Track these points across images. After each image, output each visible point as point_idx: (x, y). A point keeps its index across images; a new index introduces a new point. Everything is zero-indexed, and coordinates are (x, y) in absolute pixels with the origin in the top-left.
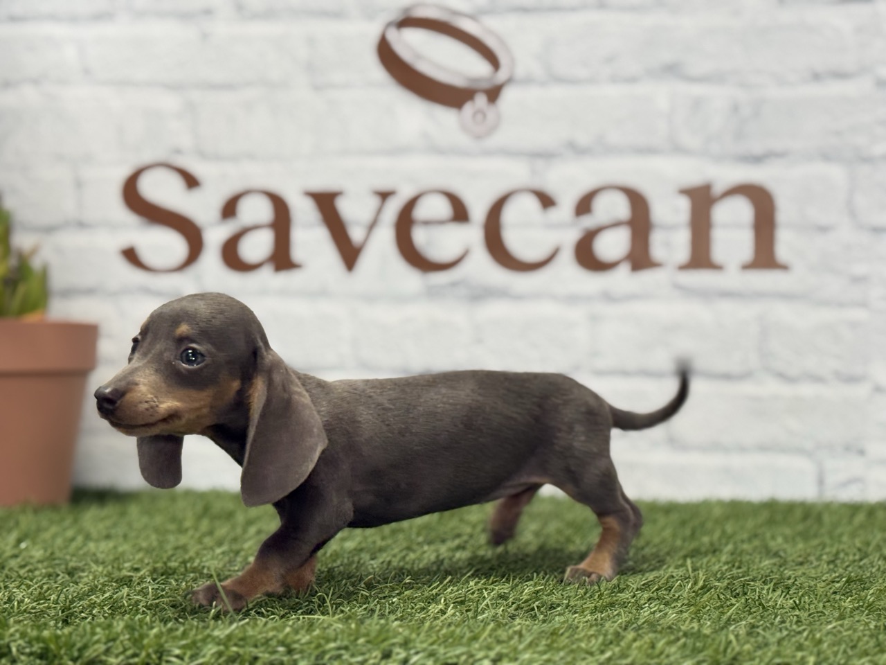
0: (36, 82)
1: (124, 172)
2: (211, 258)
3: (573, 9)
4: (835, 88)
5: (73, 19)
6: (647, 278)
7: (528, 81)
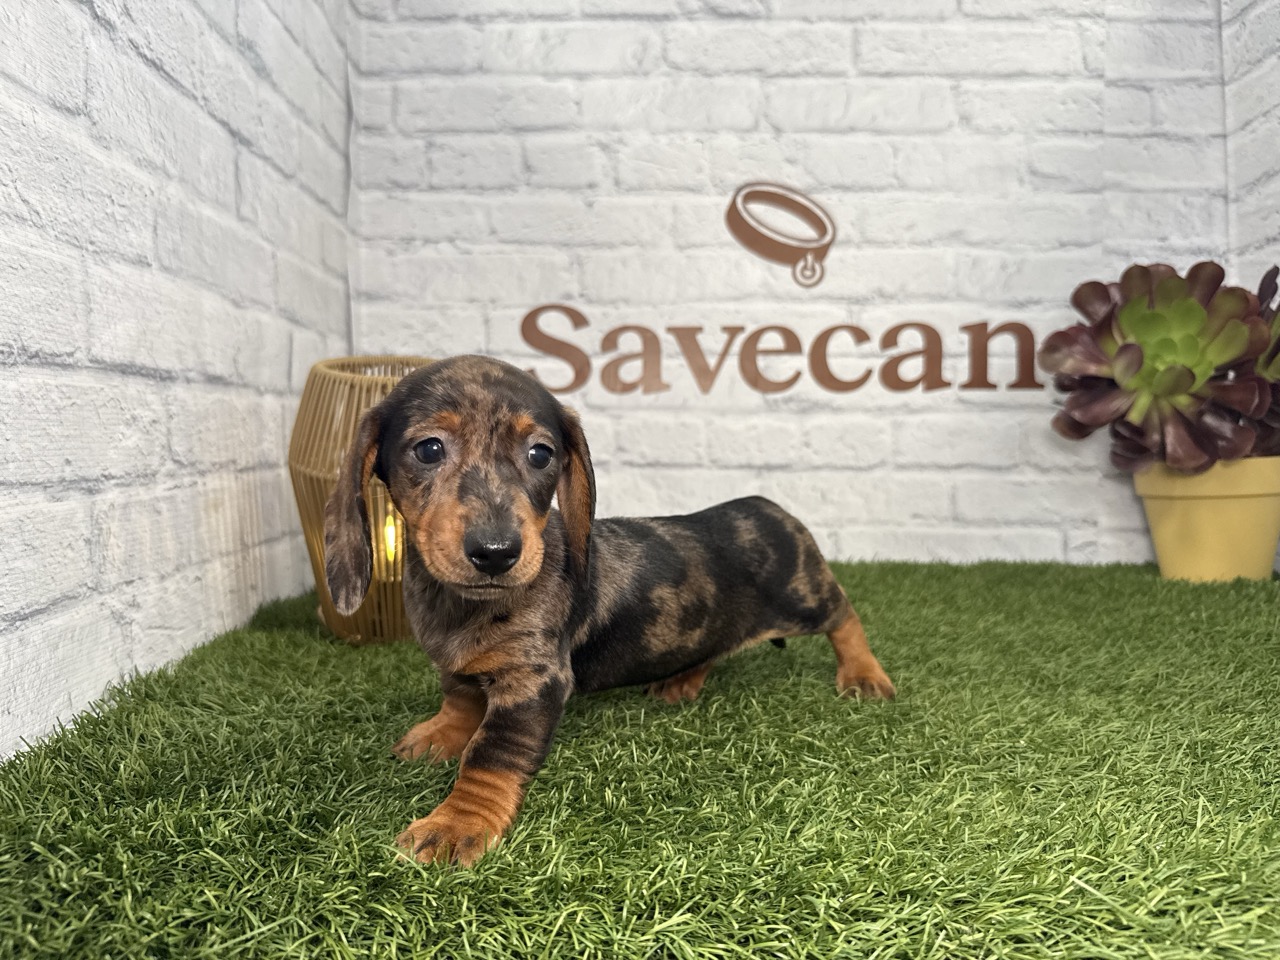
0: (451, 240)
1: (523, 312)
2: (594, 382)
3: (881, 189)
4: (1075, 254)
5: (482, 189)
6: (938, 395)
7: (848, 242)
